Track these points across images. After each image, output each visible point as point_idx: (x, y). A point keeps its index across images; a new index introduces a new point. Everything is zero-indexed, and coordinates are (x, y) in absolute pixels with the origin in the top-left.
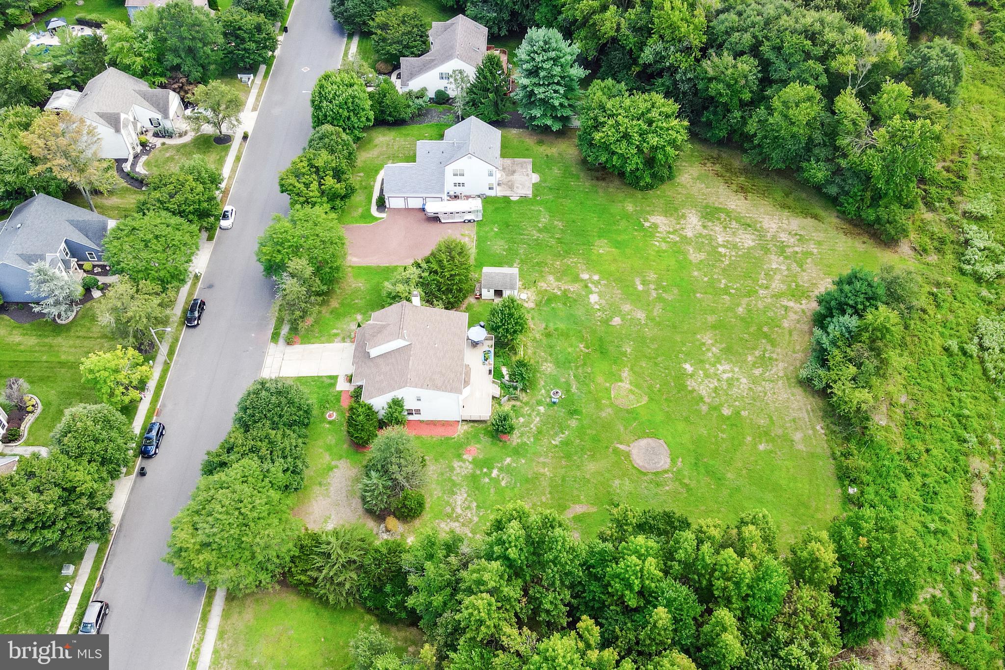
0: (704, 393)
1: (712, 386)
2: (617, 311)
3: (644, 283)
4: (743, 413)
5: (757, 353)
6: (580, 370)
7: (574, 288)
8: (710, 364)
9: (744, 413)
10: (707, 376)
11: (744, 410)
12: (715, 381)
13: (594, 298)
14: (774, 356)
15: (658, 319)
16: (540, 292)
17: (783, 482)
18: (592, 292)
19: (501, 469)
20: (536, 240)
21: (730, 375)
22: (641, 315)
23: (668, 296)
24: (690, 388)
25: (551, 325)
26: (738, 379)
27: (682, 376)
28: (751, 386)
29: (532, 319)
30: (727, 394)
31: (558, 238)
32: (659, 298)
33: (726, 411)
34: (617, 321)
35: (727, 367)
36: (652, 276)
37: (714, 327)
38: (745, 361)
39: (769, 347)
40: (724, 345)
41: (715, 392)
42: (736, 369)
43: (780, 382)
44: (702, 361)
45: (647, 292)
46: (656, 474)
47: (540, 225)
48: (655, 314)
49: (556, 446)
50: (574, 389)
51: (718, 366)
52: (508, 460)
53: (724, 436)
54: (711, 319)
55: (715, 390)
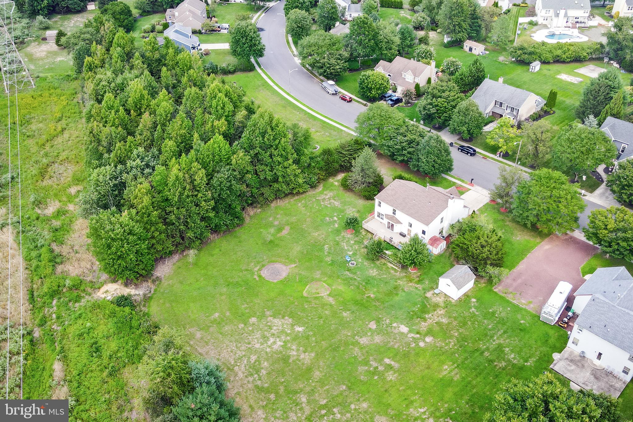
0: (276, 321)
1: (275, 328)
2: (379, 331)
3: (390, 367)
4: (243, 325)
5: (264, 372)
6: (356, 283)
7: (424, 326)
8: (288, 341)
9: (241, 326)
10: (283, 332)
11: (243, 329)
12: (275, 332)
13: (404, 329)
14: (251, 379)
15: (351, 347)
16: (436, 306)
17: (191, 305)
18: (410, 331)
19: (335, 221)
20: (492, 337)
21: (269, 343)
22: (364, 341)
23: (362, 369)
24: (287, 318)
25: (404, 294)
26: (262, 344)
27: (298, 321)
28: (250, 346)
29: (416, 288)
30: (261, 330)
31: (483, 352)
32: (366, 363)
33: (253, 320)
34: (373, 325)
35: (275, 347)
36: (391, 376)
37: (309, 370)
38: (267, 360)
39: (259, 383)
40: (291, 361)
41: (269, 326)
42: (268, 350)
43: (233, 363)
44: (294, 339)
45: (381, 361)
46: (263, 266)
47: (507, 349)
48: (356, 349)
49: (324, 246)
50: (348, 273)
51: (282, 344)
52: (336, 226)
53: (243, 306)
54: (317, 374)
55: (270, 327)
